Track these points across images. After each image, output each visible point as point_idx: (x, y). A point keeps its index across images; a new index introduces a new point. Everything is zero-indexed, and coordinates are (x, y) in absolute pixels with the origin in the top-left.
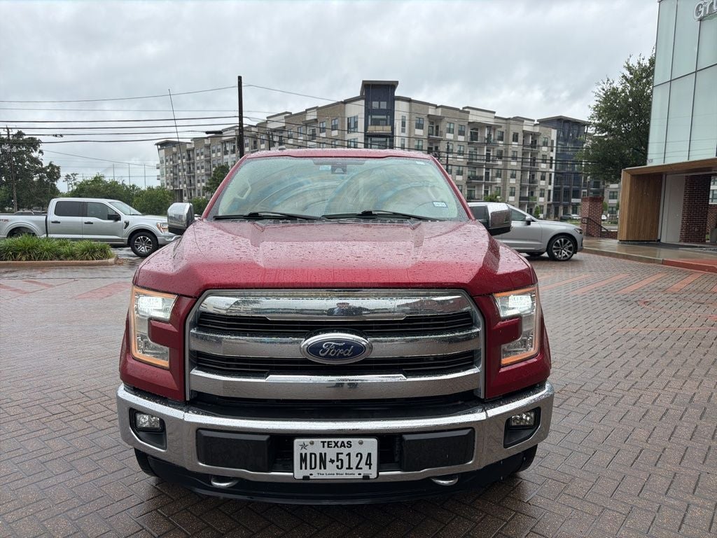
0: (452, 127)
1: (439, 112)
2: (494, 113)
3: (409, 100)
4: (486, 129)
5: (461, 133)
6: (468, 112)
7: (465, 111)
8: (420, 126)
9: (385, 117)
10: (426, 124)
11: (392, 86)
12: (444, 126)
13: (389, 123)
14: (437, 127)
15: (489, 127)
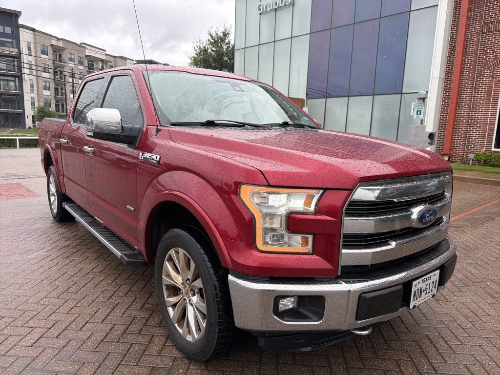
0: (72, 57)
1: (61, 44)
2: (105, 51)
3: (33, 30)
4: (100, 62)
5: (81, 63)
6: (85, 48)
7: (82, 46)
8: (44, 52)
9: (11, 40)
10: (50, 51)
11: (15, 15)
12: (66, 56)
13: (15, 46)
14: (60, 56)
15: (102, 61)
